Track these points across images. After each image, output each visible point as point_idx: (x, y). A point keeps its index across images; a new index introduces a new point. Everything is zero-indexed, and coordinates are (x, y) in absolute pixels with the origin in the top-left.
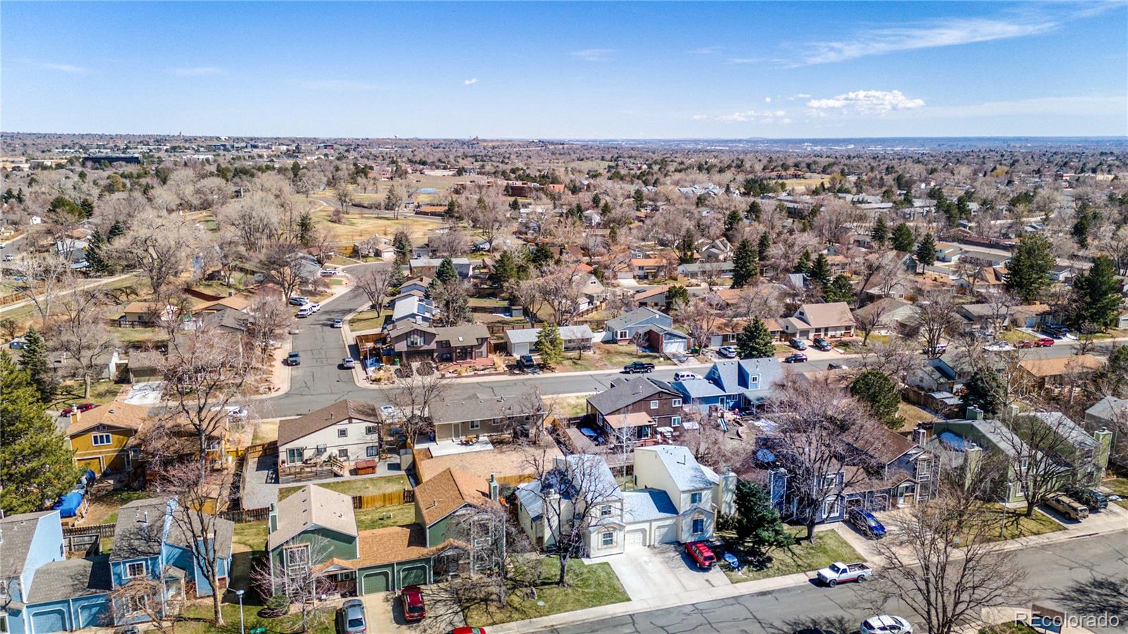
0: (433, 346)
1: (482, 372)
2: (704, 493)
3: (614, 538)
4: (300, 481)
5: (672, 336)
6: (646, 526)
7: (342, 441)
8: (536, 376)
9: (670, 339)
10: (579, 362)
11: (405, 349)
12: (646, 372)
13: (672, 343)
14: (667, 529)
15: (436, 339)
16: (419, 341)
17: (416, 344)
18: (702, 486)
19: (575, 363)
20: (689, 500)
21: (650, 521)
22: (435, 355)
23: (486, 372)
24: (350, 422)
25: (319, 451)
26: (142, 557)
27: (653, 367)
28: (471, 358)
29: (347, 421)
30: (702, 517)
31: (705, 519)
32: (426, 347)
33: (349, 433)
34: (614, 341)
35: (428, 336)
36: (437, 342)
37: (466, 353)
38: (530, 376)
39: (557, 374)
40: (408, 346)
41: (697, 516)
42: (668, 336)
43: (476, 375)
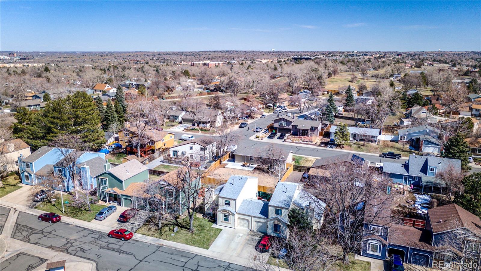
0: (290, 127)
1: (305, 142)
2: (283, 210)
3: (229, 218)
4: (170, 163)
5: (430, 143)
6: (249, 218)
7: (191, 151)
8: (331, 149)
9: (428, 144)
10: (362, 147)
11: (278, 127)
12: (395, 158)
13: (430, 147)
14: (261, 224)
15: (292, 124)
16: (284, 124)
17: (283, 125)
18: (283, 206)
19: (359, 147)
20: (274, 211)
21: (251, 216)
22: (292, 131)
23: (307, 143)
24: (194, 144)
25: (183, 154)
26: (61, 167)
27: (400, 157)
28: (307, 136)
29: (193, 143)
30: (279, 223)
31: (282, 226)
32: (287, 127)
33: (194, 148)
34: (397, 141)
35: (288, 122)
36: (292, 126)
37: (304, 133)
38: (328, 148)
39: (343, 150)
40: (279, 125)
41: (276, 222)
42: (427, 142)
43: (300, 143)
